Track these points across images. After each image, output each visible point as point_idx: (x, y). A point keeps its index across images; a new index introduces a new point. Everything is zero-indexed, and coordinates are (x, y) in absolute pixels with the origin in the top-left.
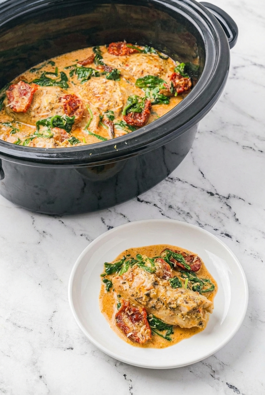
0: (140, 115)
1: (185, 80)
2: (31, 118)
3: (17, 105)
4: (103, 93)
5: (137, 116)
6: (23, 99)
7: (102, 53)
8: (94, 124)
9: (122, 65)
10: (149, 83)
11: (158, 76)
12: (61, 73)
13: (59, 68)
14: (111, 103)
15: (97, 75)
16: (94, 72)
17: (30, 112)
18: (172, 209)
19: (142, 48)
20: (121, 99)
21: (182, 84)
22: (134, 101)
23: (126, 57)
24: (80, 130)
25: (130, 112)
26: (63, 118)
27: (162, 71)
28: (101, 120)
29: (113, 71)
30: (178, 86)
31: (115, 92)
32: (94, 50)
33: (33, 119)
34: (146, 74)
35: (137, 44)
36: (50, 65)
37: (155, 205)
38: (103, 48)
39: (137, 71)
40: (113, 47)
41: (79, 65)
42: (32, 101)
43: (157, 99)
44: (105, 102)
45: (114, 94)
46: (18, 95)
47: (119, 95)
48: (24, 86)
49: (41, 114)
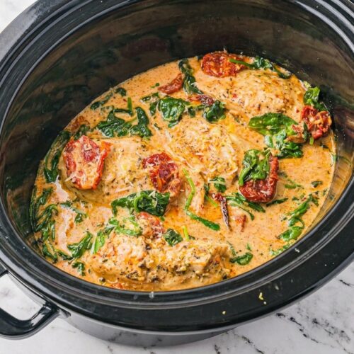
0: (265, 182)
1: (322, 115)
2: (104, 196)
3: (81, 178)
4: (206, 150)
5: (260, 186)
6: (89, 166)
7: (192, 71)
8: (197, 201)
9: (227, 95)
10: (270, 124)
11: (282, 112)
12: (136, 108)
13: (133, 99)
14: (219, 166)
15: (192, 113)
16: (187, 108)
17: (102, 186)
18: (318, 325)
19: (252, 61)
20: (234, 158)
21: (320, 124)
22: (254, 161)
23: (231, 79)
24: (177, 211)
25: (249, 180)
26: (152, 197)
27: (288, 103)
28: (208, 194)
29: (214, 105)
30: (314, 127)
31: (223, 146)
32: (181, 65)
33: (107, 197)
34: (264, 111)
35: (243, 54)
36: (119, 95)
37: (292, 319)
38: (193, 62)
39: (251, 105)
40: (210, 61)
41: (162, 95)
42: (103, 169)
43: (284, 149)
44: (211, 165)
45: (223, 149)
46: (81, 159)
47: (230, 153)
48: (89, 145)
49: (119, 190)
